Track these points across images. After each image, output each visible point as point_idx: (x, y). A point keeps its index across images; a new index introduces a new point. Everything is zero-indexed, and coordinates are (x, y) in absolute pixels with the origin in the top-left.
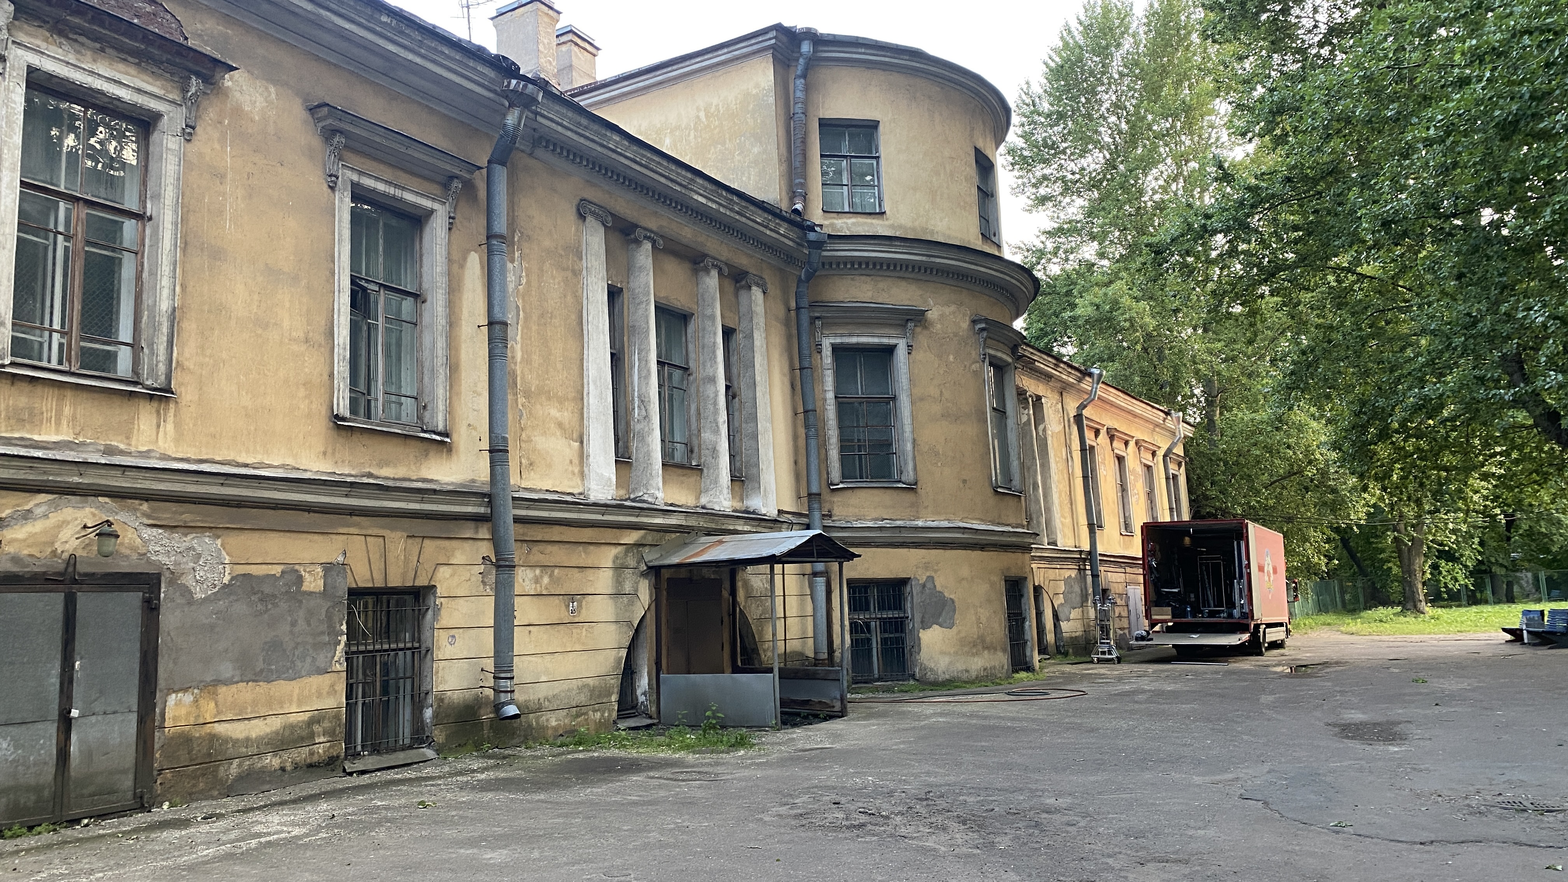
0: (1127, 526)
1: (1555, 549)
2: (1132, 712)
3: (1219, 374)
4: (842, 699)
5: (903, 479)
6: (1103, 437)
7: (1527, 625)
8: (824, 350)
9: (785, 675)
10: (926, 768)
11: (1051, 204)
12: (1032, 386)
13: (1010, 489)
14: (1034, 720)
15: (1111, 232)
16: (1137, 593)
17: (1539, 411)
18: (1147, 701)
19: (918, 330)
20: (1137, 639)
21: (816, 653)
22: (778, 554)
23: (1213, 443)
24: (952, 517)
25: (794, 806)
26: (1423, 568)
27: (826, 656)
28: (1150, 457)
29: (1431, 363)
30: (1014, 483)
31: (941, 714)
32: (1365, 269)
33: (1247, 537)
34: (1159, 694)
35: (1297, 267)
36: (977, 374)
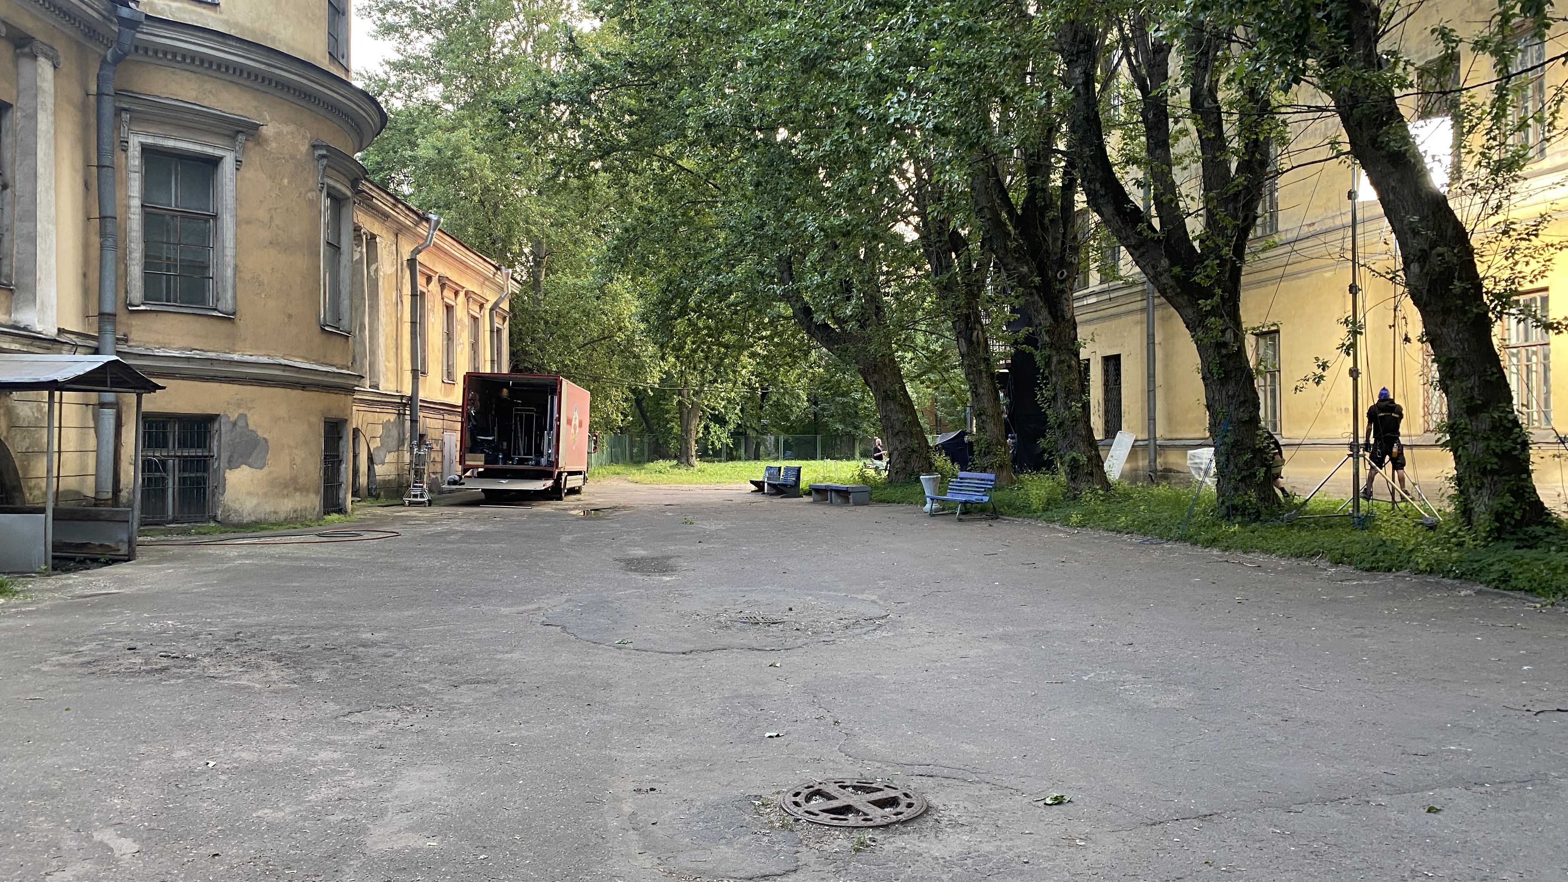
0: (449, 374)
1: (793, 418)
2: (444, 551)
3: (548, 237)
4: (130, 542)
5: (219, 308)
6: (434, 286)
7: (769, 478)
8: (131, 149)
9: (60, 516)
10: (234, 610)
11: (398, 35)
12: (368, 224)
13: (338, 328)
14: (348, 561)
15: (456, 77)
16: (453, 440)
17: (798, 306)
18: (460, 541)
19: (250, 144)
20: (449, 483)
21: (97, 492)
22: (60, 379)
23: (537, 302)
24: (273, 353)
25: (79, 654)
26: (697, 429)
27: (110, 495)
28: (477, 309)
29: (727, 254)
30: (342, 322)
31: (246, 557)
32: (684, 163)
33: (560, 393)
34: (469, 535)
35: (629, 149)
36: (313, 204)
